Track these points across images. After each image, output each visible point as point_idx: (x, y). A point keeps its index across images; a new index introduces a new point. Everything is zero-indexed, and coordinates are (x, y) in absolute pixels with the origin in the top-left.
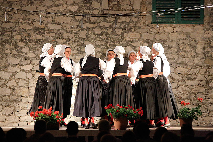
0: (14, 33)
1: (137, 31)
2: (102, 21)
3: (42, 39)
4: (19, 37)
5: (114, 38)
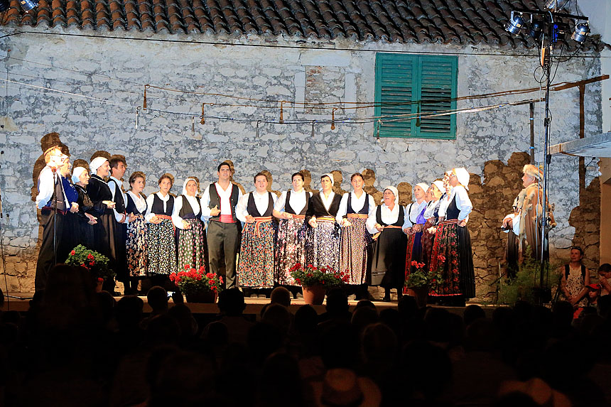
0: (154, 148)
1: (350, 147)
2: (293, 130)
4: (161, 155)
5: (312, 157)
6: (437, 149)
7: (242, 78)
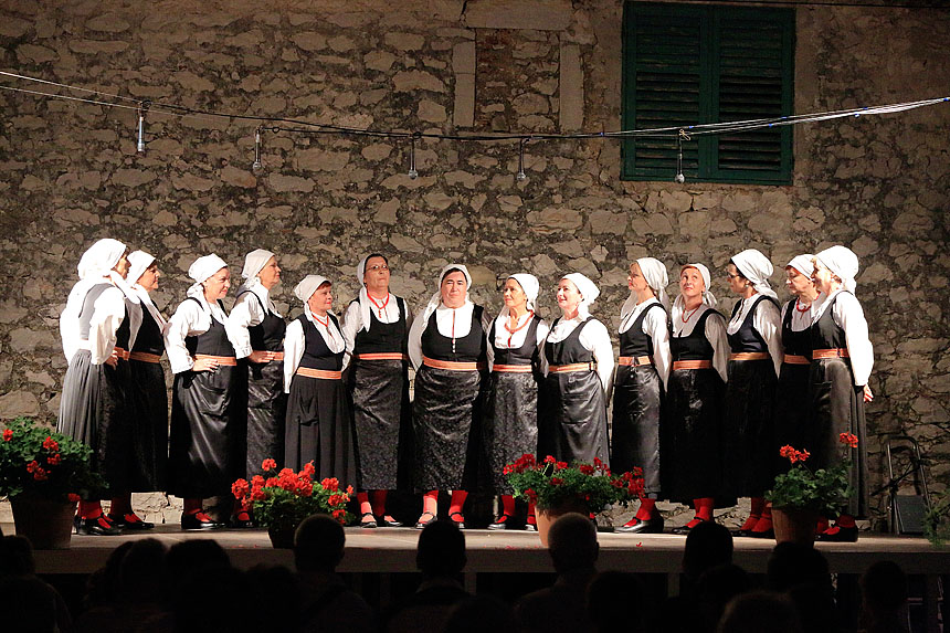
0: (153, 205)
1: (572, 202)
2: (452, 165)
3: (248, 227)
4: (171, 220)
5: (492, 224)
6: (752, 205)
7: (342, 55)
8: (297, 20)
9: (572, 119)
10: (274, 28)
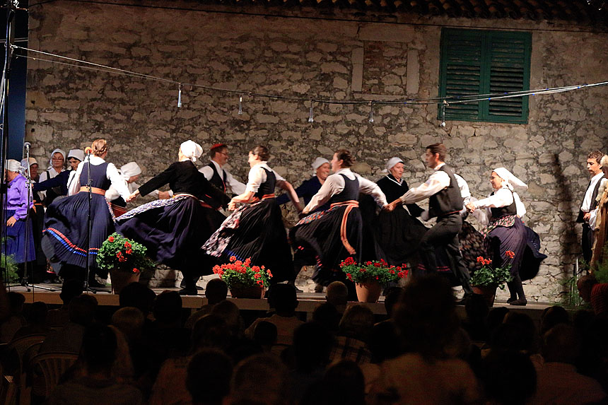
0: (197, 128)
1: (412, 130)
2: (350, 111)
5: (370, 141)
6: (506, 134)
7: (295, 54)
8: (272, 36)
9: (413, 88)
10: (261, 40)
